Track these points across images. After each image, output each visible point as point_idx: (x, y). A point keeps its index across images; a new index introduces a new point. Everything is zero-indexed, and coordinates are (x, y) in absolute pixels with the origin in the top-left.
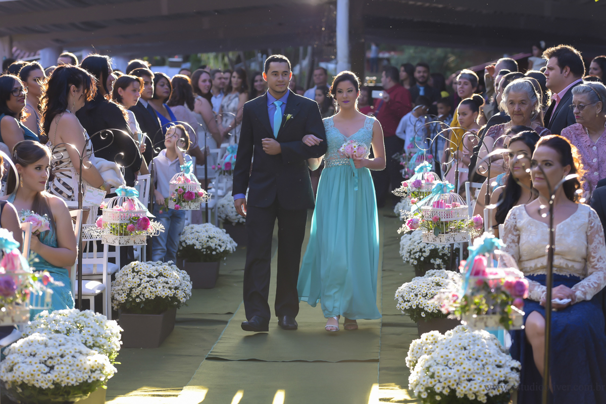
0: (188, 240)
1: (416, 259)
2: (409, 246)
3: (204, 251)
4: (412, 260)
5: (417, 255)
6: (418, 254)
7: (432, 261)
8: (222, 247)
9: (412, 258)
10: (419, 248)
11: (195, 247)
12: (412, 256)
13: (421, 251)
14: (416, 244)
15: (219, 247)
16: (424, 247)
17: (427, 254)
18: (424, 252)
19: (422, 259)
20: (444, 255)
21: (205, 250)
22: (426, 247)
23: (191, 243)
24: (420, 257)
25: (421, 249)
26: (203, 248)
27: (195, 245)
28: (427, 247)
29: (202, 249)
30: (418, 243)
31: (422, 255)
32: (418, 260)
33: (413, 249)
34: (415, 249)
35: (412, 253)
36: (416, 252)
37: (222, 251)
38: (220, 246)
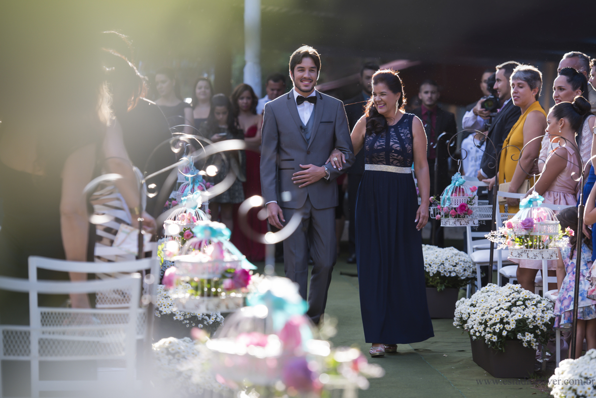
0: (163, 307)
1: (494, 333)
2: (483, 315)
3: (186, 324)
4: (490, 335)
5: (498, 328)
6: (498, 326)
7: (519, 336)
8: (212, 318)
9: (489, 333)
10: (499, 318)
11: (175, 318)
12: (488, 329)
13: (501, 321)
14: (493, 311)
15: (207, 318)
16: (507, 317)
17: (512, 326)
18: (508, 323)
19: (504, 333)
20: (536, 327)
21: (188, 322)
22: (510, 316)
23: (169, 312)
24: (501, 331)
25: (502, 319)
26: (185, 319)
27: (175, 315)
28: (512, 316)
29: (183, 320)
30: (497, 311)
31: (504, 328)
32: (499, 335)
33: (490, 319)
34: (493, 319)
35: (489, 324)
36: (495, 324)
37: (211, 323)
38: (209, 316)
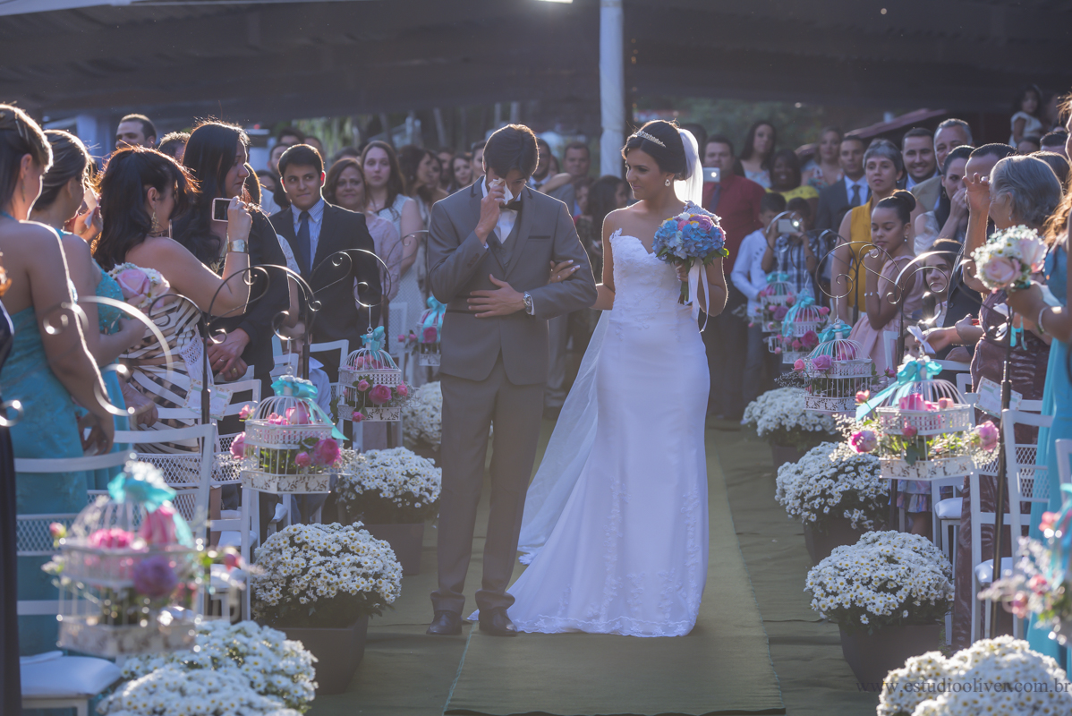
0: (367, 480)
1: (813, 510)
2: (800, 486)
3: (398, 502)
4: (807, 513)
5: (816, 503)
6: (818, 500)
7: (846, 514)
8: (433, 494)
9: (806, 510)
10: (820, 489)
11: (381, 495)
12: (805, 505)
13: (823, 494)
14: (812, 481)
15: (427, 494)
16: (830, 488)
17: (837, 500)
18: (831, 496)
19: (826, 510)
20: (868, 500)
21: (400, 500)
22: (834, 486)
23: (373, 487)
24: (822, 507)
25: (823, 491)
26: (396, 496)
27: (382, 491)
28: (836, 487)
29: (394, 498)
30: (817, 480)
31: (826, 504)
32: (819, 512)
33: (809, 491)
34: (812, 492)
35: (806, 498)
36: (814, 498)
37: (433, 501)
38: (430, 492)
